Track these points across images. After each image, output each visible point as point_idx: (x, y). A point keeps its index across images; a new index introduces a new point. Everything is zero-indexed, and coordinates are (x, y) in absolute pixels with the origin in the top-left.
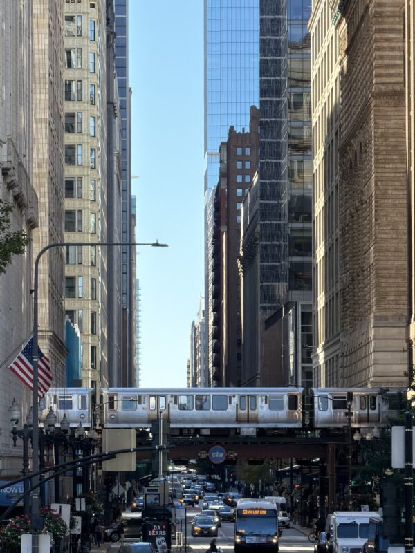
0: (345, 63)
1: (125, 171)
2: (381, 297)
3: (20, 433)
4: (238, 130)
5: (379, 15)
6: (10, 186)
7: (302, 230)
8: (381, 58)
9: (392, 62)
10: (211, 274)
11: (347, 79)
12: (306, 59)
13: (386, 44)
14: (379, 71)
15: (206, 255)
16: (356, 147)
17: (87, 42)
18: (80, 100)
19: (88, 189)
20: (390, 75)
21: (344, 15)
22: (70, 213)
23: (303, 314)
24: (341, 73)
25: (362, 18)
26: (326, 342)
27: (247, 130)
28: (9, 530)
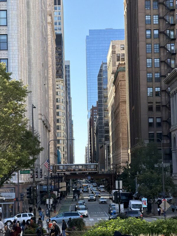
0: (115, 95)
1: (70, 115)
2: (123, 144)
3: (46, 178)
4: (94, 106)
5: (121, 85)
6: (44, 124)
7: (107, 128)
8: (122, 94)
9: (124, 95)
10: (89, 137)
11: (115, 98)
12: (107, 92)
13: (123, 91)
14: (121, 97)
15: (88, 125)
16: (117, 112)
17: (61, 90)
18: (60, 102)
19: (62, 121)
20: (123, 98)
21: (114, 85)
22: (58, 126)
23: (108, 146)
24: (114, 96)
25: (118, 85)
26: (112, 152)
27: (96, 106)
28: (44, 198)
